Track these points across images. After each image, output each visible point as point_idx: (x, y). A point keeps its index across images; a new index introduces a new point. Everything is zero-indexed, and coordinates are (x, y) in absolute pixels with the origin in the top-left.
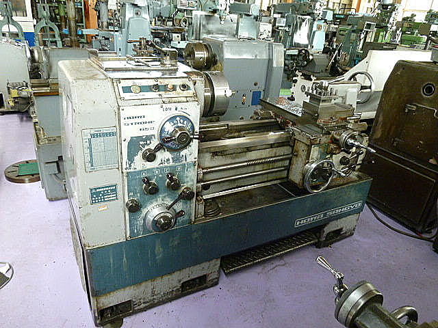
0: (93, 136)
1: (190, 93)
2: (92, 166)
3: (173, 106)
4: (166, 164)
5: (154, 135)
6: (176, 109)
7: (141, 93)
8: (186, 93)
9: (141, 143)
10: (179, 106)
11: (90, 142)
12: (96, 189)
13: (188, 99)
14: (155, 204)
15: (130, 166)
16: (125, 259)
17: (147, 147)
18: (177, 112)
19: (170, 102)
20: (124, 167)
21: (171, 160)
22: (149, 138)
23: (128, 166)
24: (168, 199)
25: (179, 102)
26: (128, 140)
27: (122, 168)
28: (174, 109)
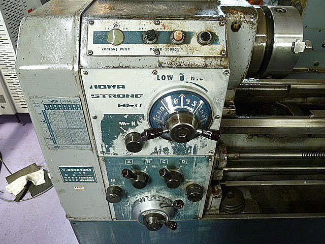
0: (47, 107)
1: (216, 49)
2: (55, 143)
3: (176, 73)
4: (163, 154)
5: (142, 116)
6: (182, 78)
7: (124, 46)
8: (207, 50)
9: (122, 124)
10: (188, 73)
11: (45, 114)
12: (66, 168)
13: (208, 61)
14: (146, 194)
15: (108, 150)
16: (112, 234)
17: (131, 131)
18: (183, 83)
19: (171, 66)
20: (100, 149)
21: (171, 150)
22: (135, 118)
23: (105, 150)
24: (165, 192)
25: (189, 67)
26: (100, 118)
27: (97, 151)
28: (176, 77)
